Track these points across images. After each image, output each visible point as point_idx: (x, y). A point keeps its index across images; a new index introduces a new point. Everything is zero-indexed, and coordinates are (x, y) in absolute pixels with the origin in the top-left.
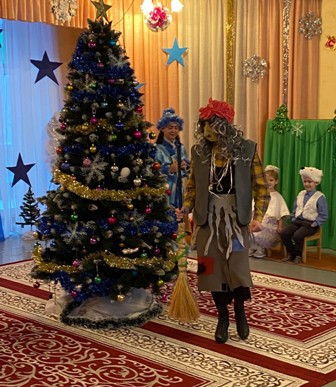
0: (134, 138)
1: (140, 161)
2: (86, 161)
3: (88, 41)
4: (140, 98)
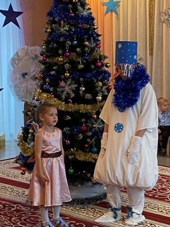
0: (96, 67)
1: (100, 84)
2: (62, 84)
4: (100, 38)
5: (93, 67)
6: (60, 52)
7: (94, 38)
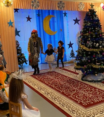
0: (100, 36)
1: (101, 42)
2: (88, 42)
3: (89, 14)
4: (101, 27)
5: (98, 36)
6: (87, 32)
7: (99, 27)
